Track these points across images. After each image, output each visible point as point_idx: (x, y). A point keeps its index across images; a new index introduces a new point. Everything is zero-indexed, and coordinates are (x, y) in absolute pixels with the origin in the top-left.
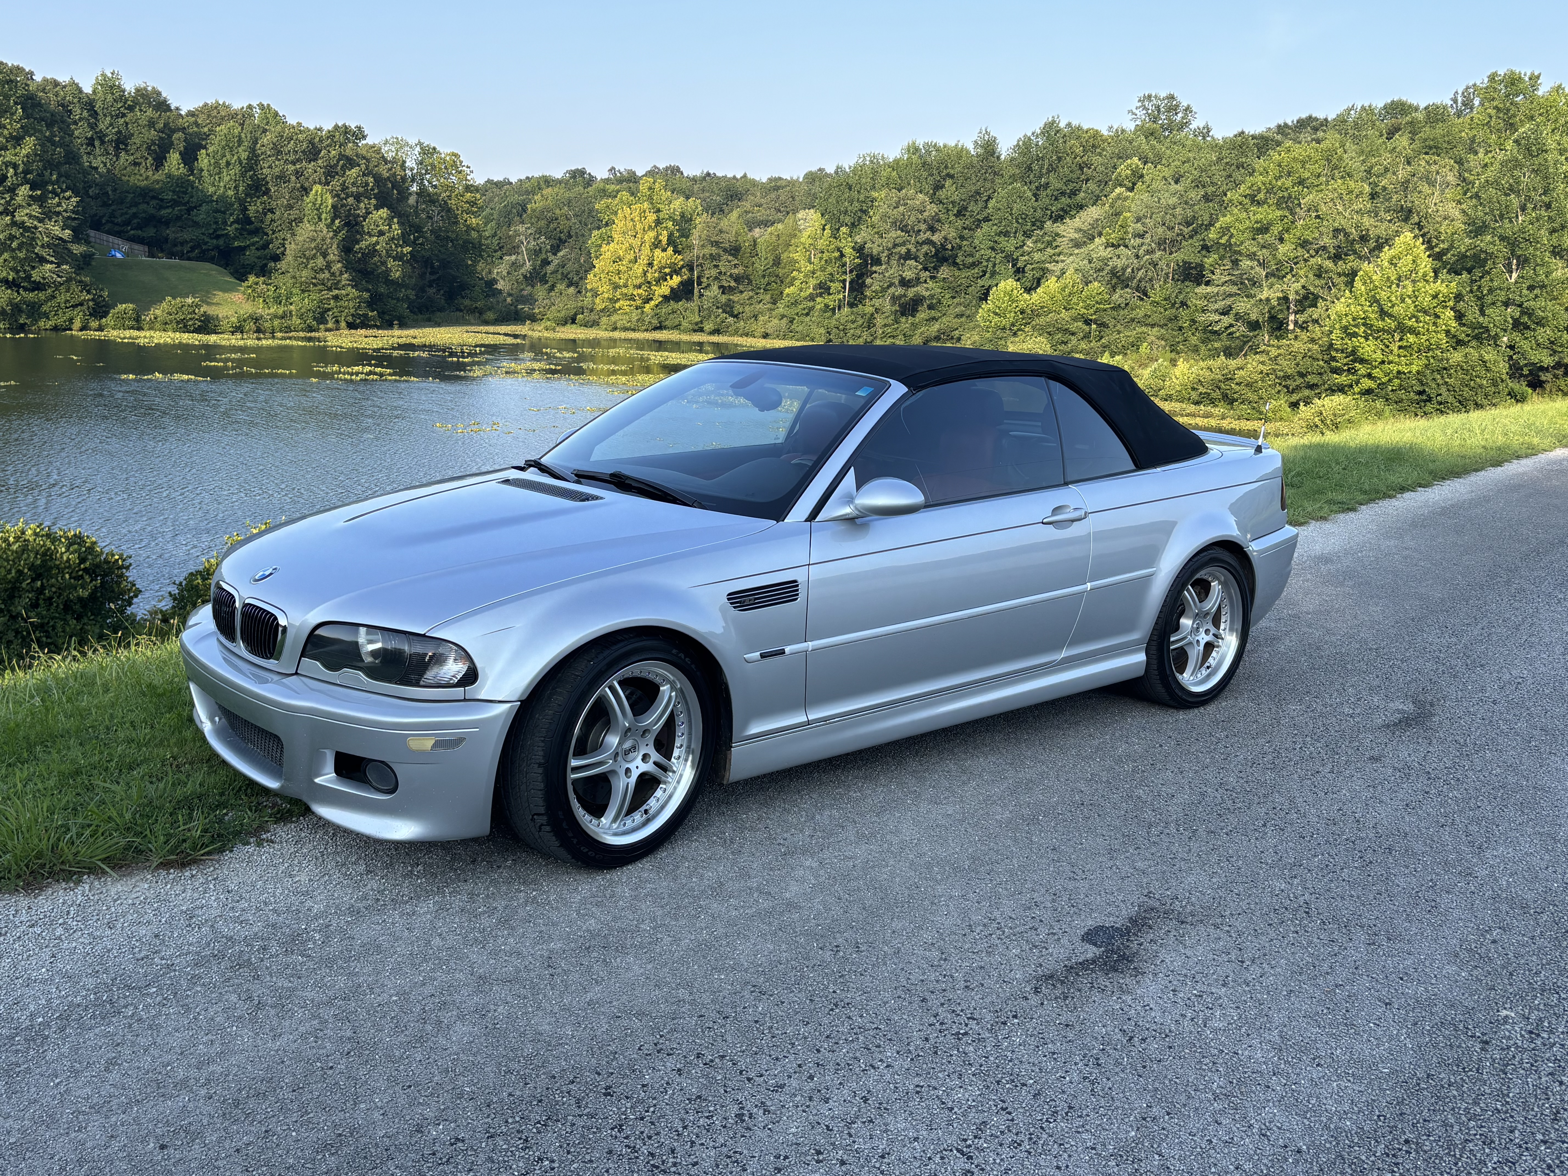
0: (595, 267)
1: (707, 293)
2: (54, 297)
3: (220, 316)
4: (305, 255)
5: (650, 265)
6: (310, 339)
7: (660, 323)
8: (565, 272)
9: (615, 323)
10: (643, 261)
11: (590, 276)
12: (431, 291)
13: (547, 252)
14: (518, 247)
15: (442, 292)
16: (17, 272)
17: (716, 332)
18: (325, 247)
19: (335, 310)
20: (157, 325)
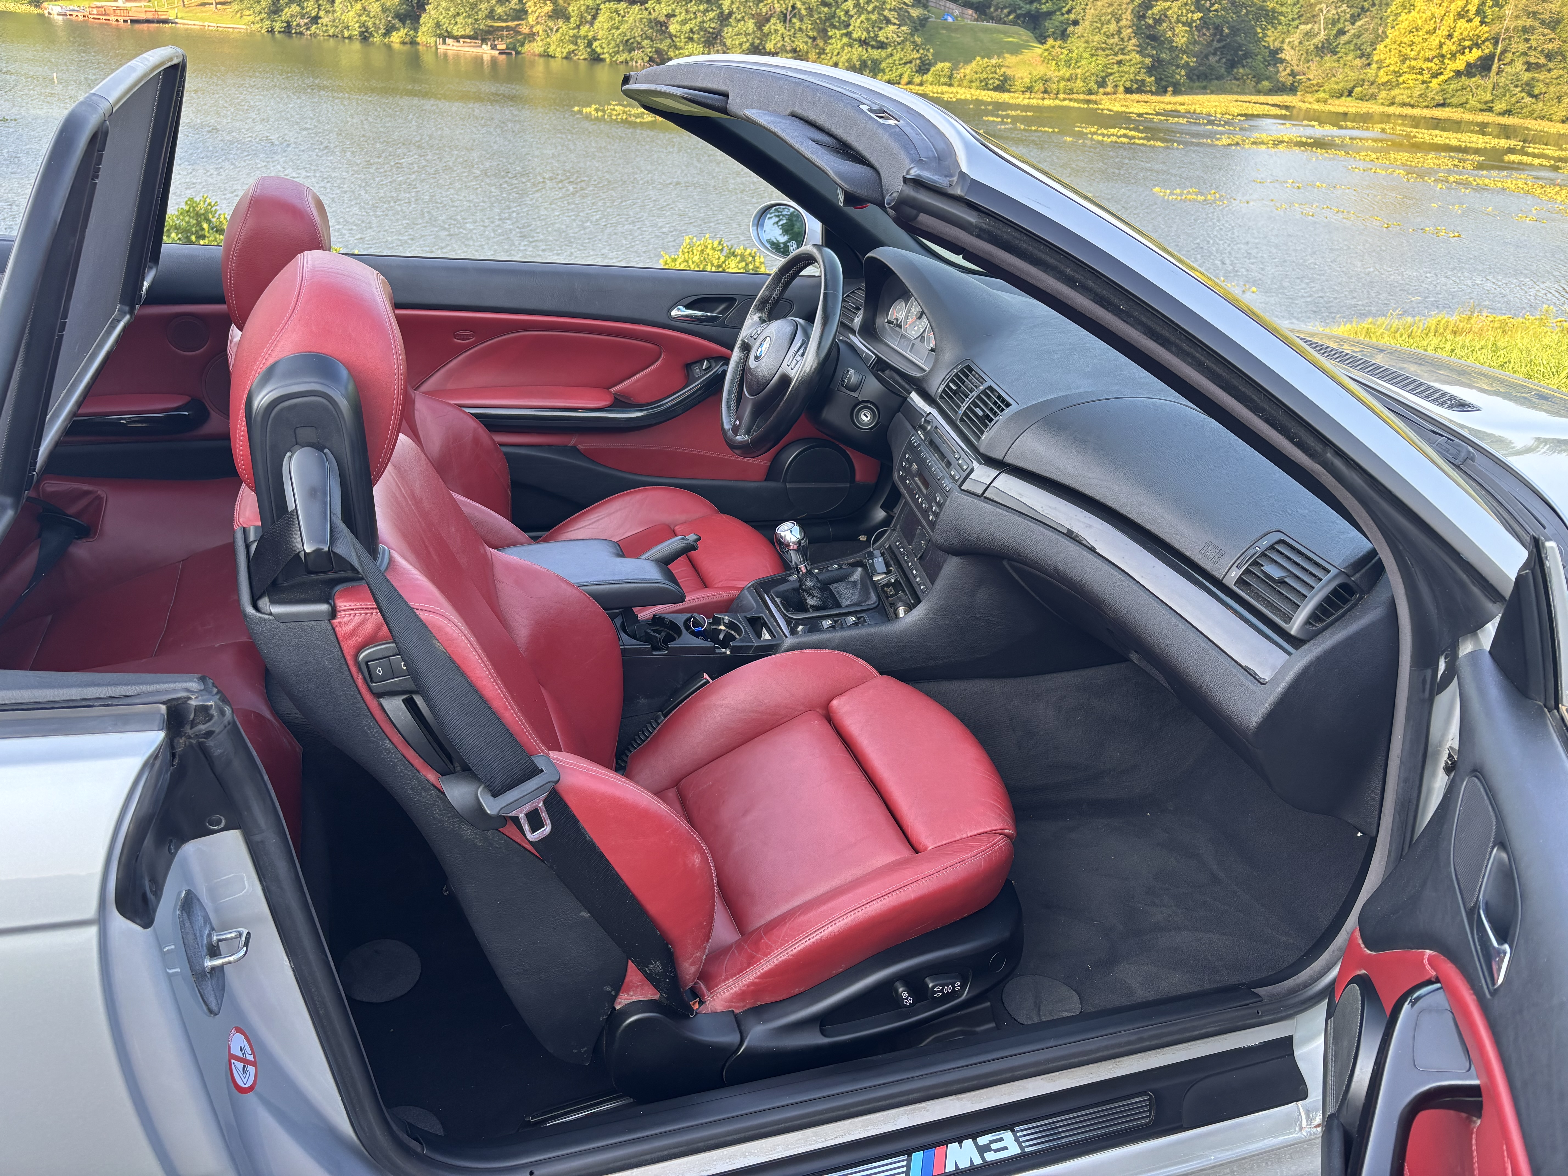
0: (1387, 37)
1: (1508, 69)
2: (892, 55)
3: (1016, 77)
4: (1100, 20)
5: (1450, 36)
6: (1088, 102)
7: (1444, 99)
8: (1359, 43)
9: (1394, 98)
10: (1443, 31)
11: (1380, 47)
12: (1212, 60)
13: (1345, 20)
14: (1317, 15)
15: (1224, 60)
16: (869, 33)
17: (1508, 112)
18: (1120, 12)
19: (1117, 75)
20: (965, 83)
